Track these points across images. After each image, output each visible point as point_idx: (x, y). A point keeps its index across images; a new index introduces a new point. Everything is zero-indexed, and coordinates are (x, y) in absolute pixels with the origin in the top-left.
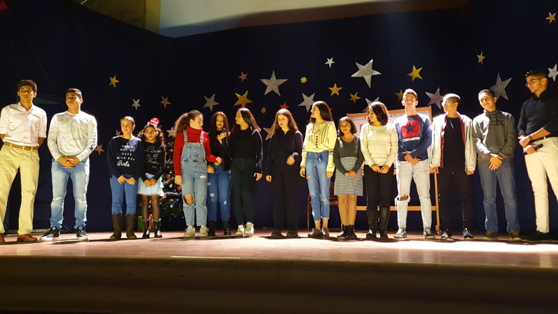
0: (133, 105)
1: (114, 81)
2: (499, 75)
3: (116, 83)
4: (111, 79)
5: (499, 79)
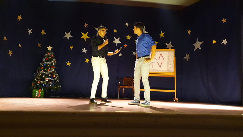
0: (28, 32)
1: (20, 18)
2: (198, 39)
3: (20, 19)
4: (18, 16)
5: (198, 41)
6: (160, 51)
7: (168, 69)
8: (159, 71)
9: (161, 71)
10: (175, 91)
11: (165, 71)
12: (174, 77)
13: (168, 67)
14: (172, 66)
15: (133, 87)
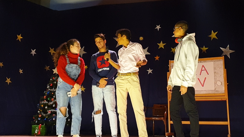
6: (201, 62)
7: (215, 89)
8: (202, 93)
9: (205, 93)
10: (228, 123)
11: (211, 92)
12: (226, 101)
13: (215, 85)
14: (221, 83)
15: (162, 118)
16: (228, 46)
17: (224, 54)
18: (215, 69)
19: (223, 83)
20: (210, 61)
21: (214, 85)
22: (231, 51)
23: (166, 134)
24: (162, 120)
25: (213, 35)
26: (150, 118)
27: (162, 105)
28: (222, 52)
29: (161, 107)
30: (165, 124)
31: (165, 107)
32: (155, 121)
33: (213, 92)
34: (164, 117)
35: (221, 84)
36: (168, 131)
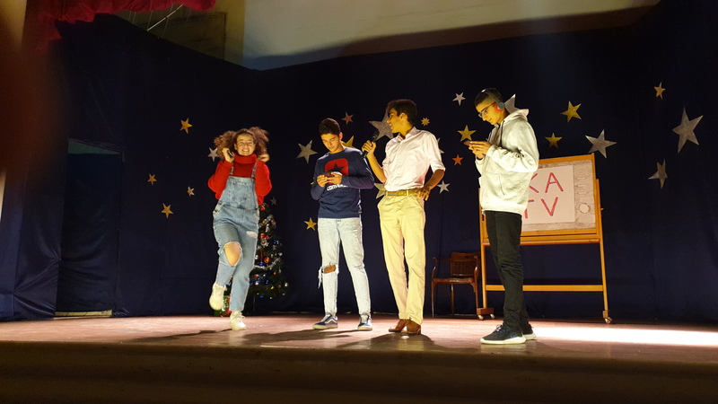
0: (210, 155)
1: (186, 125)
2: (685, 112)
3: (189, 128)
4: (183, 122)
5: (685, 118)
6: (547, 166)
7: (577, 220)
8: (550, 228)
9: (555, 228)
10: (603, 288)
11: (567, 227)
12: (598, 244)
13: (576, 212)
14: (589, 207)
15: (470, 280)
16: (603, 132)
17: (594, 149)
18: (575, 179)
19: (593, 207)
20: (567, 164)
21: (574, 212)
22: (609, 143)
23: (479, 310)
24: (469, 284)
25: (572, 111)
26: (446, 280)
27: (468, 255)
28: (591, 145)
29: (467, 257)
30: (476, 291)
31: (476, 257)
32: (455, 285)
33: (573, 227)
34: (473, 277)
35: (589, 210)
36: (481, 306)
